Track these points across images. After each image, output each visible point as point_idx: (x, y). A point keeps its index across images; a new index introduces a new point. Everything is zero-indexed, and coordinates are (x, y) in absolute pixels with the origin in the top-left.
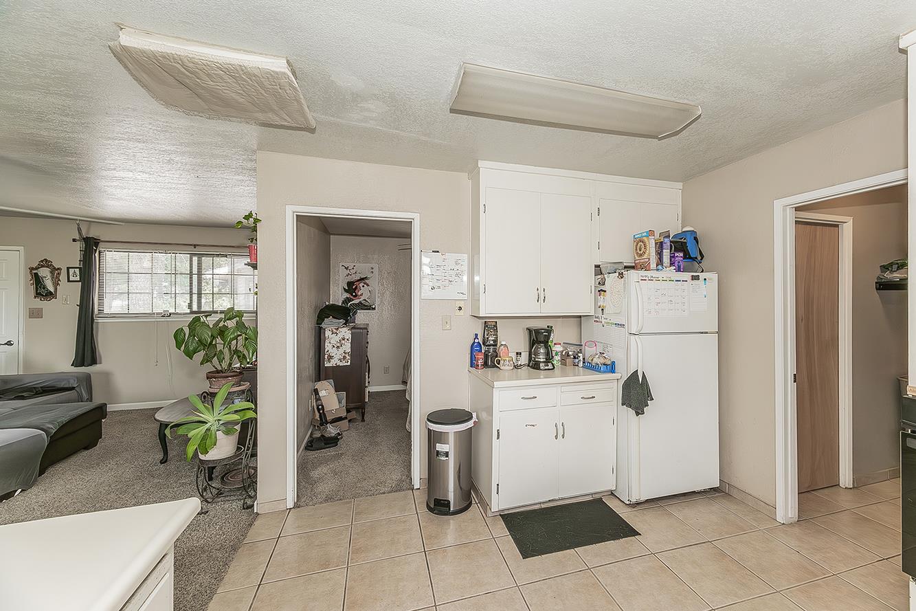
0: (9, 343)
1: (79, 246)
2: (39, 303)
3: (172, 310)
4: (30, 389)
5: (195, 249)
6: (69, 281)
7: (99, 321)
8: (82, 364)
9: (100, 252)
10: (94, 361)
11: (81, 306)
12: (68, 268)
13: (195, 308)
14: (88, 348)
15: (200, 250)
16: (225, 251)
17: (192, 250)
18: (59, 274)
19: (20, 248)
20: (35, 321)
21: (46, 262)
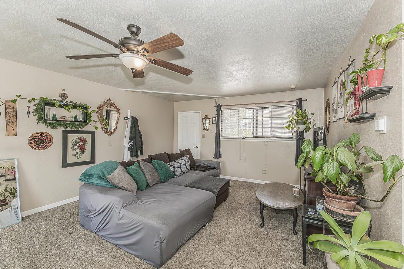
0: (197, 147)
1: (216, 108)
2: (204, 132)
3: (246, 136)
4: (204, 167)
5: (255, 106)
6: (213, 123)
7: (221, 140)
8: (216, 158)
9: (221, 111)
10: (220, 157)
11: (216, 133)
12: (212, 118)
13: (255, 135)
14: (218, 151)
15: (257, 106)
16: (268, 105)
17: (254, 106)
18: (210, 121)
19: (200, 111)
20: (203, 139)
21: (206, 117)
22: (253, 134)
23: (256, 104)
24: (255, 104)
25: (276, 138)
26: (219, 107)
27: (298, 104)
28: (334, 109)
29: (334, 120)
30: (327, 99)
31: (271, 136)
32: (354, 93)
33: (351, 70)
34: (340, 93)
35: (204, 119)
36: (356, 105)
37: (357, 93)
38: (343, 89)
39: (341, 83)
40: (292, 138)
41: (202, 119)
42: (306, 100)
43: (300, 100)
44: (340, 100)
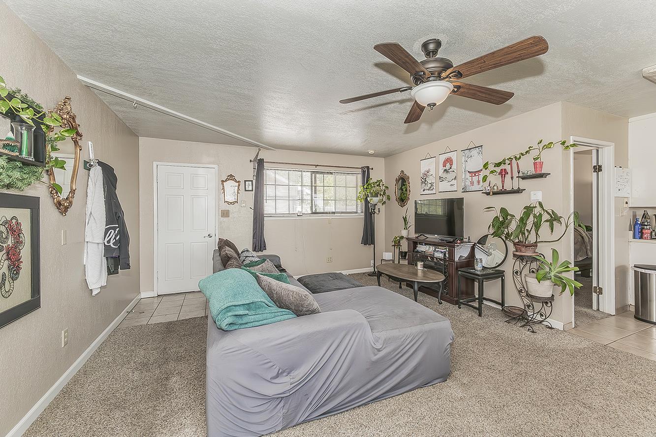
0: (210, 236)
1: (255, 165)
8: (257, 250)
10: (265, 248)
11: (255, 209)
12: (245, 181)
15: (319, 169)
16: (332, 170)
17: (314, 169)
18: (239, 185)
19: (216, 166)
20: (225, 219)
21: (231, 177)
22: (312, 209)
23: (318, 165)
24: (316, 166)
25: (341, 213)
26: (260, 163)
27: (366, 172)
28: (424, 182)
29: (426, 192)
30: (402, 171)
31: (334, 211)
32: (501, 173)
33: (474, 152)
34: (445, 168)
35: (226, 181)
36: (503, 182)
37: (503, 173)
38: (454, 167)
39: (449, 161)
40: (356, 213)
41: (223, 181)
42: (372, 169)
43: (368, 167)
44: (444, 175)
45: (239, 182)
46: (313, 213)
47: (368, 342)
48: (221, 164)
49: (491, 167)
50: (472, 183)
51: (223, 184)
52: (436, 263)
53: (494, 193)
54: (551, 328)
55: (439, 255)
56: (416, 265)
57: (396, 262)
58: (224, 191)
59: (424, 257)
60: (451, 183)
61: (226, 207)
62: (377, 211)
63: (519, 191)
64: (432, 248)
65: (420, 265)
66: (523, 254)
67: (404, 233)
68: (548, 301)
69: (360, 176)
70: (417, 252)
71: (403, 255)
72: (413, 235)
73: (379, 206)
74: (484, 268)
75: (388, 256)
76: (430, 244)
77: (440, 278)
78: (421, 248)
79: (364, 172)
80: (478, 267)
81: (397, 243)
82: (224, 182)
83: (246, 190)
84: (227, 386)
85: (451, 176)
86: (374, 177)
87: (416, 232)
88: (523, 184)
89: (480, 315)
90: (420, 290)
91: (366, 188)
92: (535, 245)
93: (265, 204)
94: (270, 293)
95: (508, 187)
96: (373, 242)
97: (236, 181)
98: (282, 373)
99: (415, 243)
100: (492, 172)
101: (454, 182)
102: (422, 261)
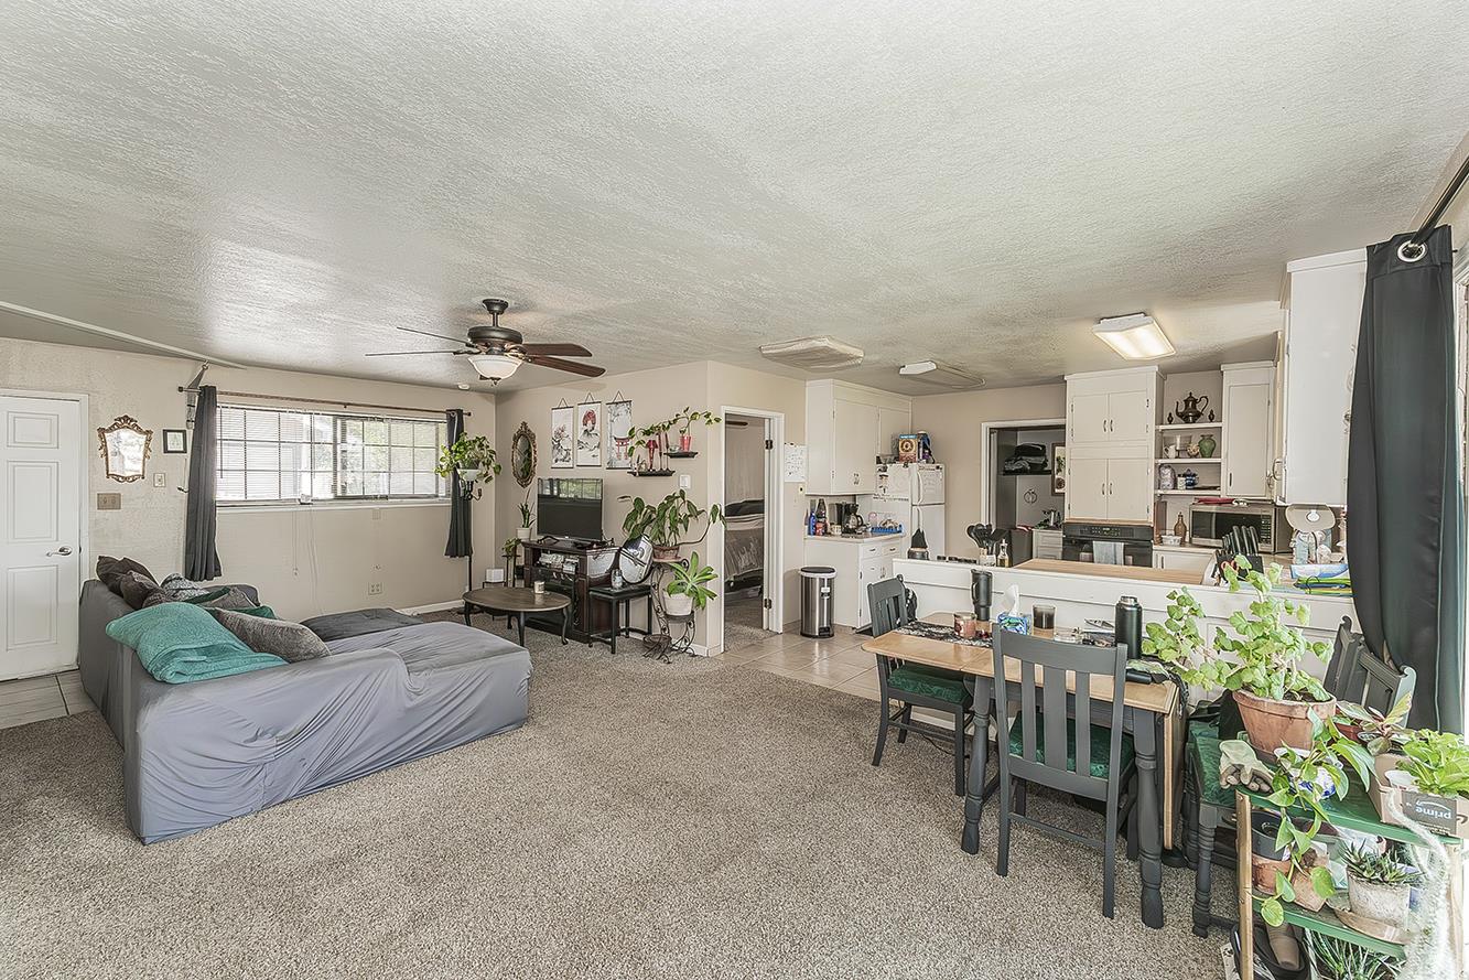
0: (65, 552)
1: (190, 397)
2: (113, 485)
5: (345, 410)
12: (165, 432)
13: (339, 493)
15: (349, 411)
18: (148, 439)
19: (84, 397)
20: (108, 513)
21: (125, 422)
22: (335, 491)
23: (349, 404)
24: (346, 405)
25: (403, 498)
26: (207, 395)
27: (456, 420)
28: (557, 447)
29: (560, 464)
30: (524, 424)
31: (387, 493)
32: (648, 446)
33: (622, 409)
34: (585, 428)
35: (111, 429)
36: (651, 458)
37: (651, 446)
38: (597, 426)
39: (590, 416)
40: (437, 496)
41: (102, 431)
42: (469, 414)
43: (460, 412)
44: (584, 439)
45: (148, 432)
46: (337, 498)
47: (401, 684)
48: (97, 392)
49: (639, 436)
50: (619, 455)
51: (102, 437)
52: (563, 583)
53: (641, 475)
54: (694, 656)
55: (570, 569)
56: (533, 587)
57: (510, 585)
58: (106, 451)
59: (546, 574)
60: (593, 453)
61: (112, 487)
62: (475, 493)
63: (668, 473)
64: (561, 558)
65: (538, 586)
66: (661, 561)
67: (523, 534)
68: (689, 620)
69: (444, 428)
70: (540, 565)
71: (519, 572)
72: (536, 538)
73: (481, 484)
74: (625, 583)
75: (496, 575)
76: (558, 553)
77: (563, 603)
78: (547, 559)
79: (451, 421)
80: (617, 582)
81: (511, 553)
82: (107, 431)
83: (166, 451)
84: (173, 758)
85: (593, 441)
86: (472, 431)
87: (538, 533)
88: (673, 464)
89: (613, 652)
90: (528, 624)
91: (456, 451)
92: (676, 547)
93: (219, 479)
94: (242, 633)
95: (658, 465)
96: (468, 552)
97: (139, 430)
98: (264, 733)
99: (535, 552)
100: (639, 443)
101: (597, 451)
102: (545, 580)
